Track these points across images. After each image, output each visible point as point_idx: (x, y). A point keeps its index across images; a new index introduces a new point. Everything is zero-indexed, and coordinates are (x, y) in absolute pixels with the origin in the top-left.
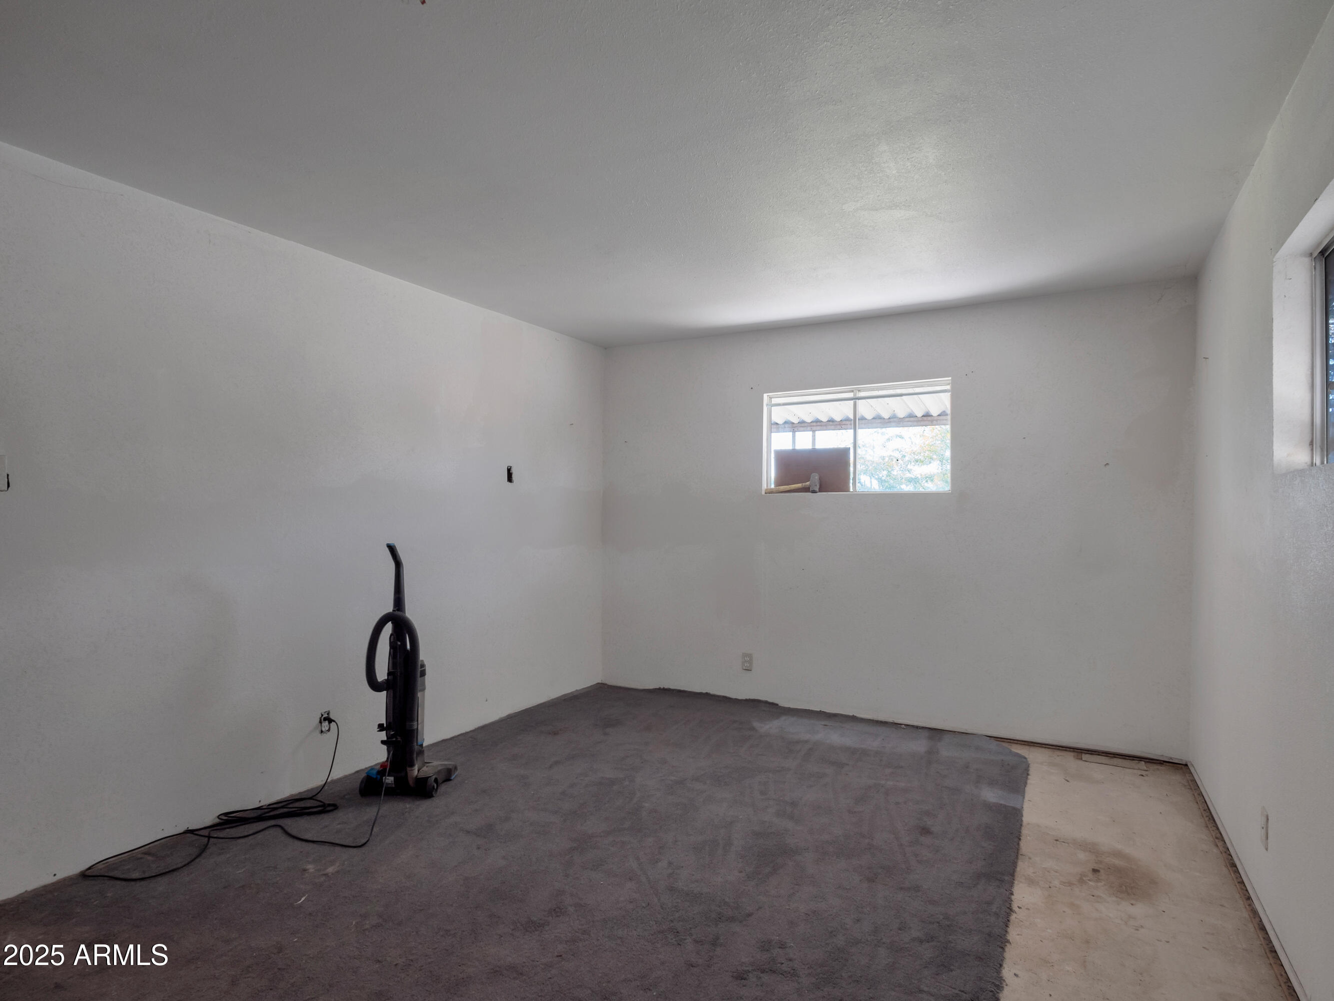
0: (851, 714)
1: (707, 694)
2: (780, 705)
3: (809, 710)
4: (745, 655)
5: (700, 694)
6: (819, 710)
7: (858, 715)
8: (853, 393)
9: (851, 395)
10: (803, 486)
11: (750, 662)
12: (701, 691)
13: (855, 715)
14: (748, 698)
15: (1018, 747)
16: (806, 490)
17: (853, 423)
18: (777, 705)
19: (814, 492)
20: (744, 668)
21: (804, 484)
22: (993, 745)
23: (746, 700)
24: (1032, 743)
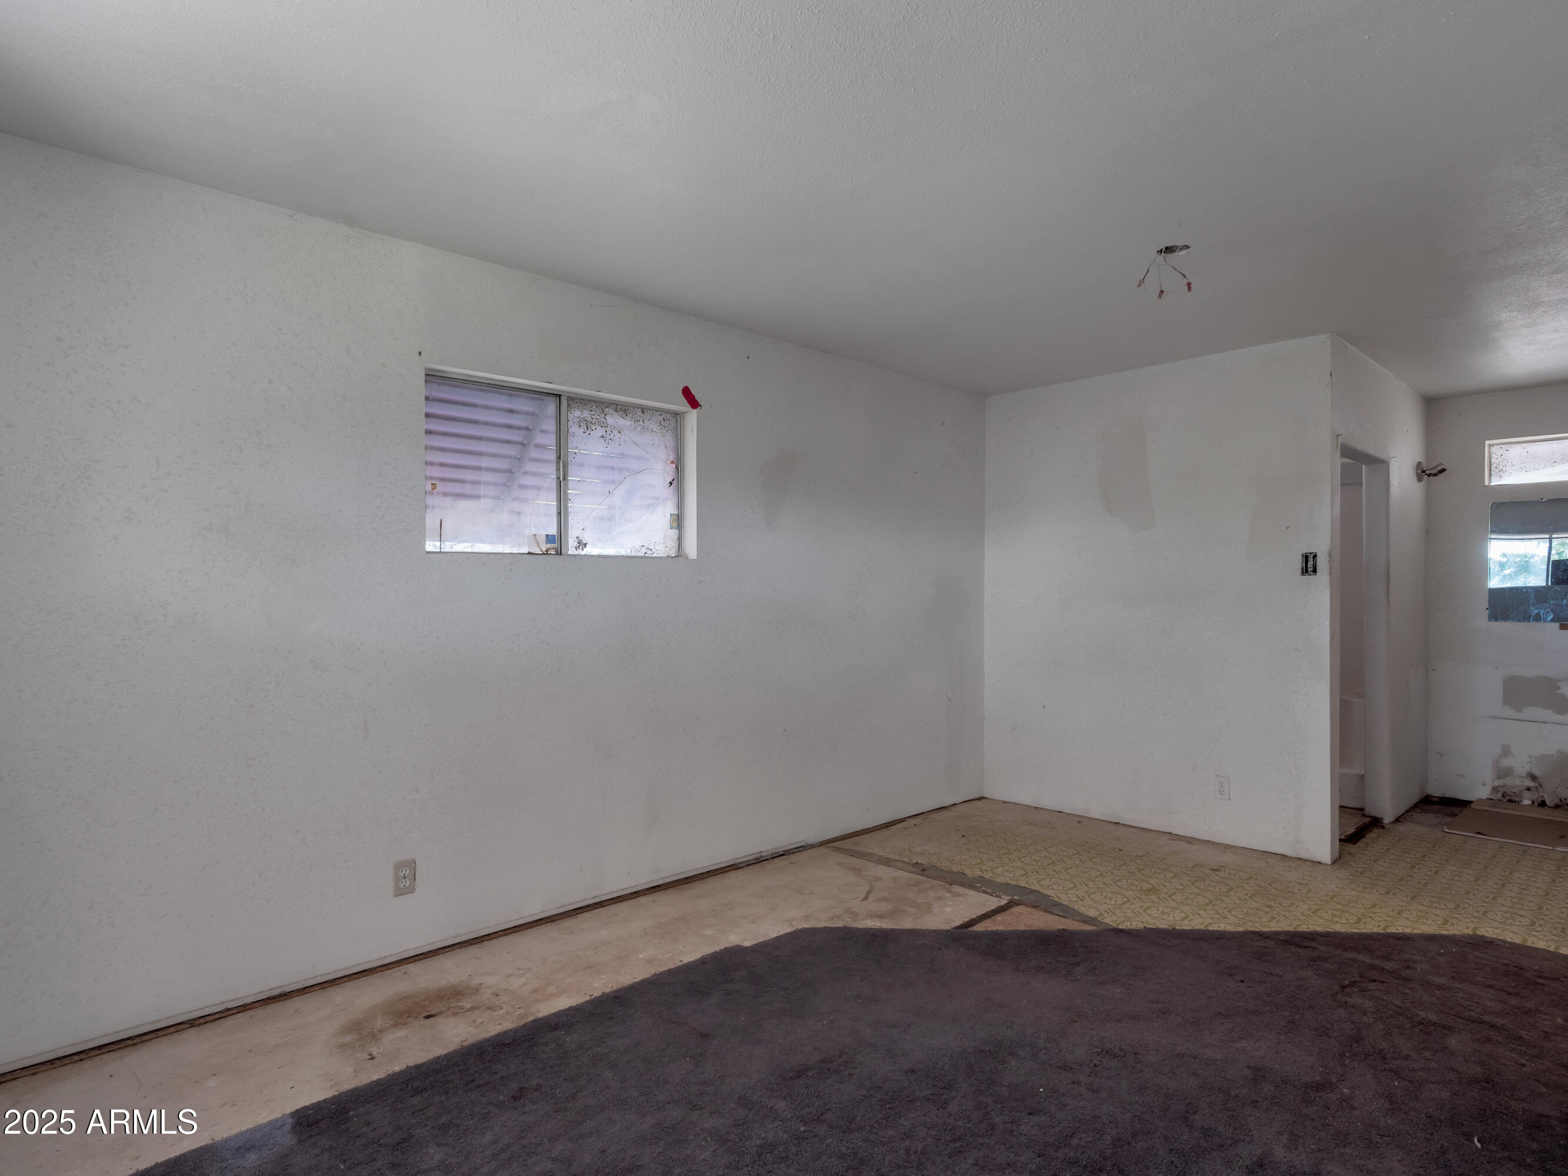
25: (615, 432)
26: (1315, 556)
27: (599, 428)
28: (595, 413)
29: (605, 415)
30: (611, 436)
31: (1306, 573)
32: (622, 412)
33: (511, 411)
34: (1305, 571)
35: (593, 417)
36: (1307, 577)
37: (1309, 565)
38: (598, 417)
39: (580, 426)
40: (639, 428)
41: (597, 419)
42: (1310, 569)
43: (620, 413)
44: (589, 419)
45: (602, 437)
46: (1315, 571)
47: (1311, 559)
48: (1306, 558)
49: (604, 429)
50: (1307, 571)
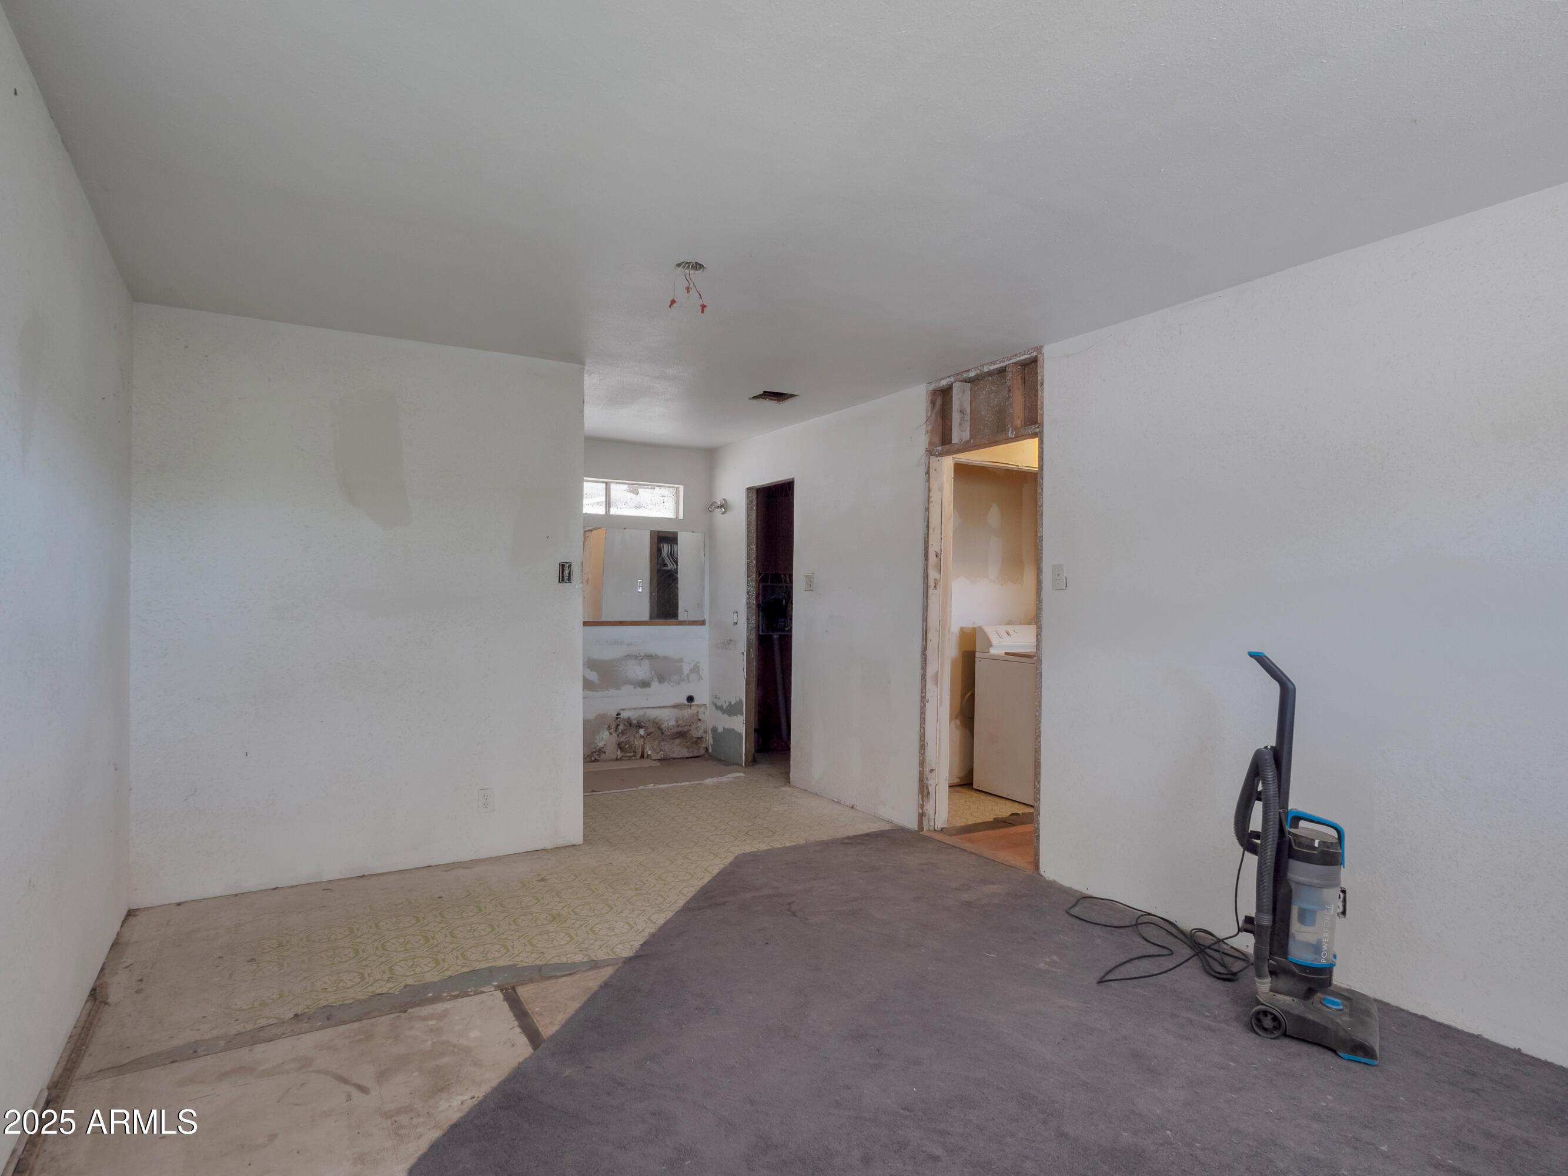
26: (570, 566)
31: (562, 581)
34: (562, 580)
36: (563, 585)
37: (565, 573)
42: (566, 578)
46: (569, 579)
47: (566, 568)
48: (562, 566)
50: (563, 580)
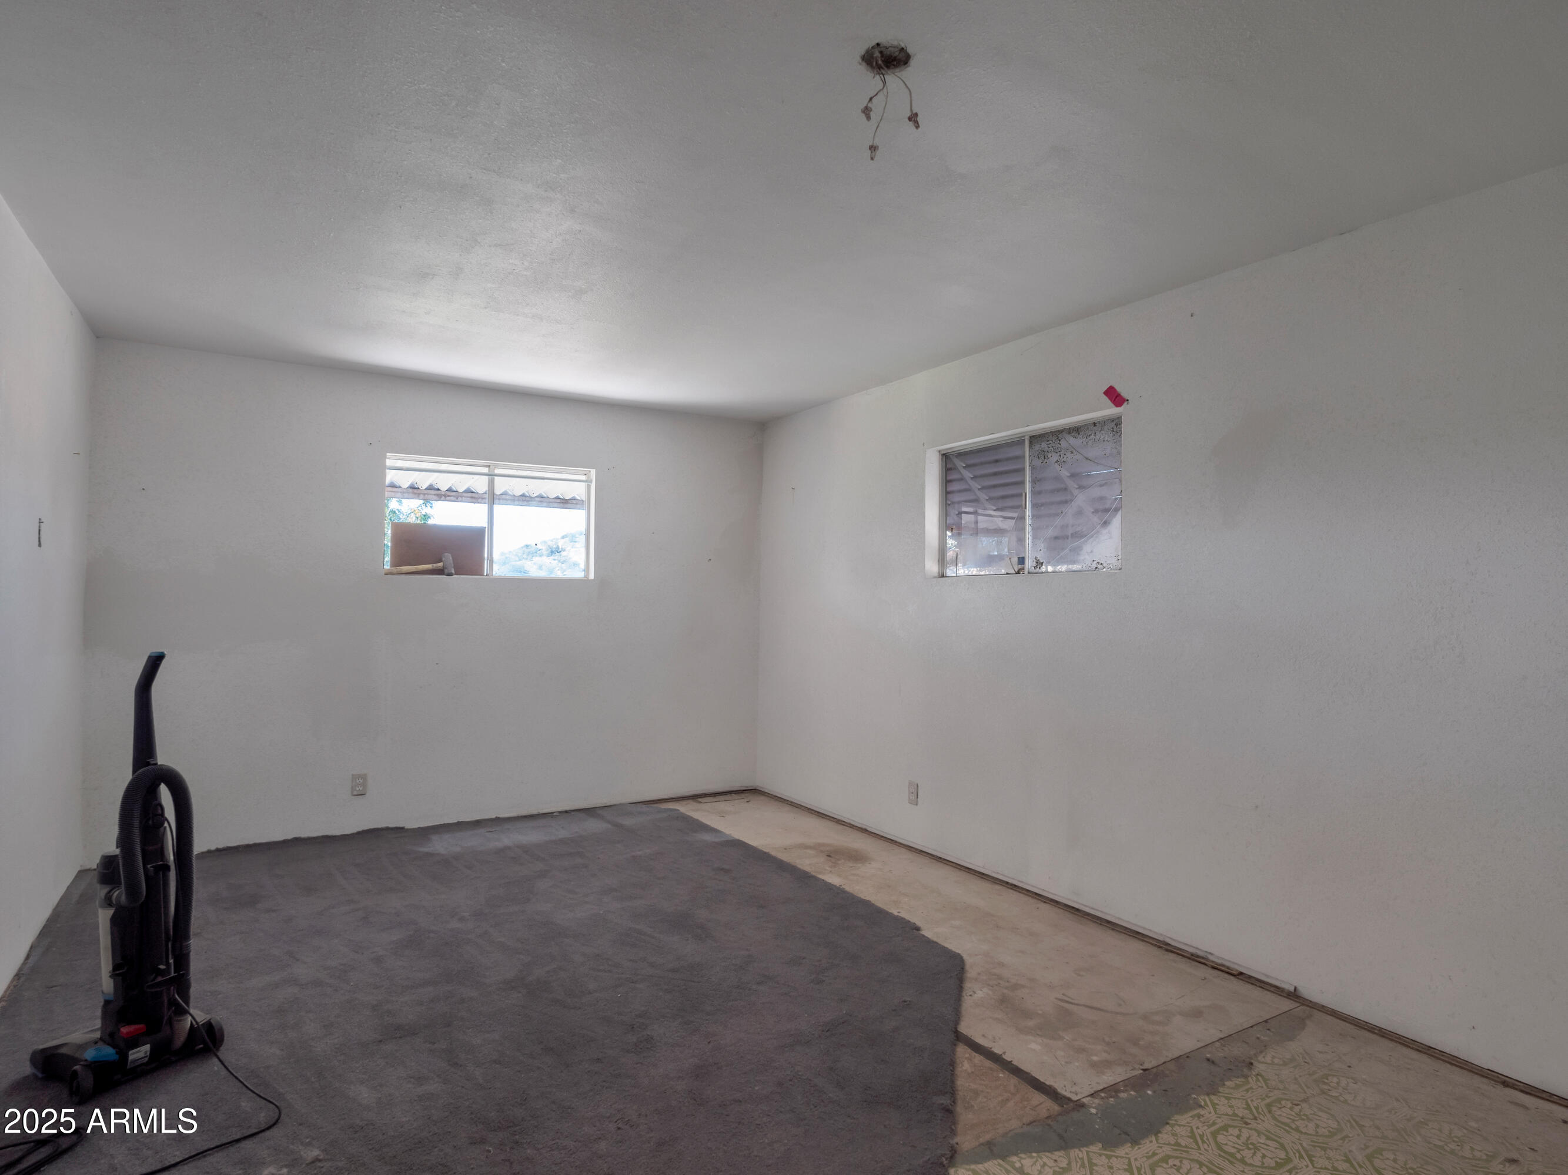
0: (494, 817)
1: (297, 841)
2: (406, 828)
3: (444, 824)
4: (355, 777)
5: (285, 843)
6: (456, 821)
7: (501, 816)
8: (487, 469)
9: (485, 470)
10: (434, 568)
11: (364, 785)
12: (284, 838)
13: (498, 816)
14: (360, 829)
15: (670, 804)
16: (440, 572)
17: (492, 498)
18: (403, 828)
19: (450, 574)
20: (355, 793)
21: (435, 565)
22: (645, 808)
23: (359, 833)
24: (659, 800)
25: (1068, 454)
27: (1054, 454)
28: (1051, 442)
29: (1060, 440)
30: (1065, 459)
32: (1075, 432)
33: (997, 461)
35: (1049, 446)
38: (1054, 444)
39: (1039, 458)
40: (1090, 443)
41: (1052, 447)
43: (1073, 434)
44: (1046, 449)
45: (1057, 461)
49: (1059, 454)
